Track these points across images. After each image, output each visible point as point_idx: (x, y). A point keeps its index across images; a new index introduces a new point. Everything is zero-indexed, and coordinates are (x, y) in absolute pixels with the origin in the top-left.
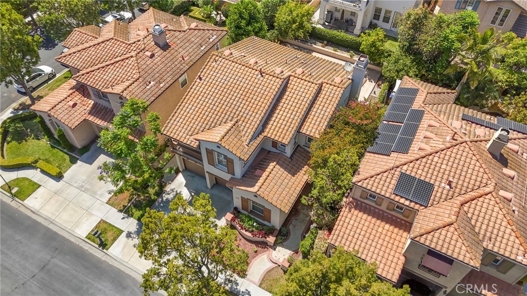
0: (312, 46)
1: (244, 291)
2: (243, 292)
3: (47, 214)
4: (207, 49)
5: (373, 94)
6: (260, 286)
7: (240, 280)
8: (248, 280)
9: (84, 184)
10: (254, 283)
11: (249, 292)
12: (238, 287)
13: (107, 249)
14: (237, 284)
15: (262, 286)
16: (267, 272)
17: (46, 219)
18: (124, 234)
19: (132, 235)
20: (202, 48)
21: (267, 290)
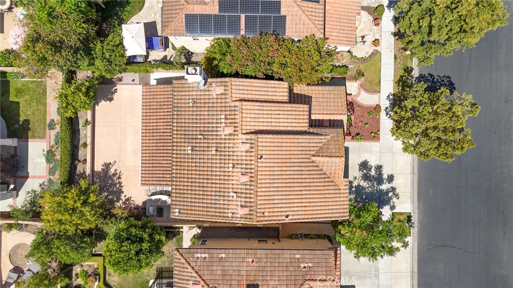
0: (89, 175)
1: (388, 100)
2: (390, 101)
3: (409, 282)
4: (219, 251)
5: (137, 81)
6: (380, 92)
7: (383, 108)
8: (379, 102)
9: (373, 276)
10: (380, 97)
11: (388, 97)
12: (388, 106)
13: (410, 213)
14: (387, 108)
15: (378, 90)
16: (368, 91)
17: (413, 279)
18: (395, 211)
19: (392, 205)
20: (223, 255)
21: (380, 86)
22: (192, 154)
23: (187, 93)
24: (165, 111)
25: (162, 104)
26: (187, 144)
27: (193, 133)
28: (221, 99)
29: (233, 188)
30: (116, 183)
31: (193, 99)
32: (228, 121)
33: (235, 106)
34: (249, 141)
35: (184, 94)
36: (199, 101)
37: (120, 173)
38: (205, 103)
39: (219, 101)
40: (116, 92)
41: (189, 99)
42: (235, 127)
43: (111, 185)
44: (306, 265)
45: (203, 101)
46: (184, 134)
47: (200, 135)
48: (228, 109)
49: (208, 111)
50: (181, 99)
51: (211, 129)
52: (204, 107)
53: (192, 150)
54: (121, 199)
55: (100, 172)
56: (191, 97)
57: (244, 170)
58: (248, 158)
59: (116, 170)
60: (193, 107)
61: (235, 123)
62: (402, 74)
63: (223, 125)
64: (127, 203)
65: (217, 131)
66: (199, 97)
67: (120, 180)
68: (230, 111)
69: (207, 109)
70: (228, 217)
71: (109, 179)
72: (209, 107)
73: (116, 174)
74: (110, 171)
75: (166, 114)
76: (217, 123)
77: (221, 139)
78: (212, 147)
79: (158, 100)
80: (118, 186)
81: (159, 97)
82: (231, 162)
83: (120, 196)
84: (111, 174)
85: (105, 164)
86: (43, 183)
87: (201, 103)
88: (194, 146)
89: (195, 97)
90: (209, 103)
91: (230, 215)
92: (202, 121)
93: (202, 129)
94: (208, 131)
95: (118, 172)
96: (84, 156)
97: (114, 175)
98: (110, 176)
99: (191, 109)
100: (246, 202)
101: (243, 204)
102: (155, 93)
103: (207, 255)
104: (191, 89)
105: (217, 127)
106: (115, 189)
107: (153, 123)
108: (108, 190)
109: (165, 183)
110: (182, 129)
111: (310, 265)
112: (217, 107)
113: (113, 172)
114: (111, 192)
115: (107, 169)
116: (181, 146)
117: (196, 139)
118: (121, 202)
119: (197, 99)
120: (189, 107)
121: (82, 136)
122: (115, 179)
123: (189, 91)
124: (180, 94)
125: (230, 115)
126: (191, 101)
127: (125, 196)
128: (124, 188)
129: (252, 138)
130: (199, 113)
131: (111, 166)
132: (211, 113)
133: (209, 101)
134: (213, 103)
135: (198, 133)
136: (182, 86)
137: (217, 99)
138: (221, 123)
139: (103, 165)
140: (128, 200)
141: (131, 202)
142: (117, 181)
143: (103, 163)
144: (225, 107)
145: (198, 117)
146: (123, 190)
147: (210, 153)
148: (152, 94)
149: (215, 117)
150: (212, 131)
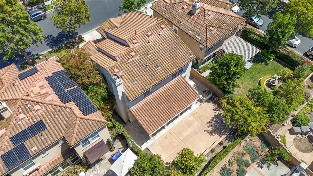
22: (160, 66)
23: (132, 88)
24: (152, 110)
25: (150, 115)
26: (157, 71)
27: (149, 72)
28: (120, 67)
29: (158, 37)
30: (214, 121)
31: (132, 83)
32: (129, 58)
33: (119, 58)
34: (131, 42)
35: (133, 90)
36: (131, 79)
37: (207, 124)
38: (129, 75)
39: (122, 68)
40: (168, 163)
41: (134, 85)
42: (130, 53)
43: (218, 123)
44: (164, 9)
45: (129, 77)
46: (154, 76)
47: (147, 68)
48: (123, 61)
49: (132, 71)
50: (137, 89)
51: (140, 64)
52: (132, 74)
53: (158, 67)
54: (219, 113)
55: (218, 134)
56: (132, 85)
57: (146, 37)
58: (139, 38)
59: (209, 127)
60: (136, 80)
61: (128, 53)
62: (54, 53)
63: (133, 59)
64: (217, 109)
65: (139, 60)
66: (129, 80)
67: (211, 121)
68: (123, 60)
69: (132, 72)
70: (172, 32)
71: (217, 127)
72: (130, 71)
73: (210, 125)
74: (212, 129)
75: (154, 109)
76: (135, 62)
77: (141, 56)
78: (148, 58)
79: (150, 118)
80: (215, 120)
81: (148, 120)
82: (147, 45)
83: (218, 115)
84: (213, 128)
85: (211, 135)
86: (259, 167)
87: (131, 77)
88: (155, 67)
89: (130, 82)
90: (128, 73)
91: (171, 32)
92: (140, 70)
93: (143, 68)
94: (142, 64)
95: (208, 125)
96: (219, 147)
97: (211, 126)
98: (214, 127)
99: (138, 81)
100: (159, 29)
101: (161, 29)
102: (147, 123)
103: (196, 36)
104: (127, 87)
105: (137, 61)
106: (217, 120)
107: (164, 113)
108: (222, 123)
109: (187, 85)
110: (152, 79)
111: (163, 8)
112: (127, 67)
113: (211, 127)
114: (221, 121)
115: (212, 132)
116: (161, 74)
117: (151, 68)
118: (220, 112)
119: (130, 81)
120: (138, 82)
121: (210, 158)
122: (213, 124)
123: (129, 87)
124: (135, 92)
125: (125, 58)
126: (134, 83)
127: (215, 113)
128: (212, 117)
129: (129, 42)
130: (137, 75)
131: (209, 131)
132: (132, 69)
133: (127, 73)
134: (126, 71)
135: (147, 69)
136: (130, 94)
137: (122, 70)
138: (133, 60)
139: (213, 135)
140: (215, 110)
141: (215, 108)
142: (213, 122)
143: (212, 136)
144: (123, 63)
145: (139, 74)
146: (214, 116)
147: (152, 57)
148: (149, 125)
149: (132, 65)
150: (140, 62)
